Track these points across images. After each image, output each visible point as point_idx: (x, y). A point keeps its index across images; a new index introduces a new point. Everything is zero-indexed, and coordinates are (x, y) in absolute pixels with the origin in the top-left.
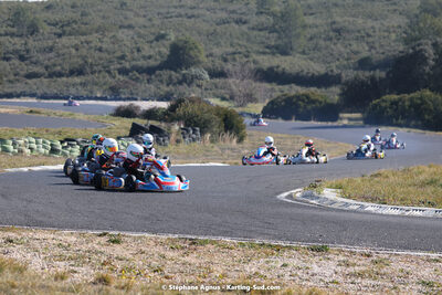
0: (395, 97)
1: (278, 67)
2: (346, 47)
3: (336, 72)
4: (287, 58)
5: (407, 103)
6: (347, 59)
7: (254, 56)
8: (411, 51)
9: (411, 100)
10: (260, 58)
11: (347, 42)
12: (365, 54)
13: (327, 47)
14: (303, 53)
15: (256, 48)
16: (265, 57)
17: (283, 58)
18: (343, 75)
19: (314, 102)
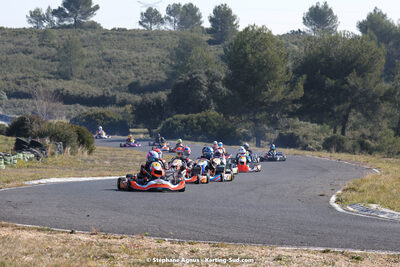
0: (183, 116)
1: (63, 90)
2: (116, 74)
3: (111, 94)
4: (70, 82)
5: (195, 121)
6: (119, 84)
7: (42, 80)
8: (188, 78)
9: (198, 118)
10: (47, 82)
11: (117, 70)
12: (132, 79)
13: (101, 74)
14: (82, 78)
15: (42, 74)
16: (52, 81)
17: (66, 82)
18: (118, 97)
19: (109, 119)
